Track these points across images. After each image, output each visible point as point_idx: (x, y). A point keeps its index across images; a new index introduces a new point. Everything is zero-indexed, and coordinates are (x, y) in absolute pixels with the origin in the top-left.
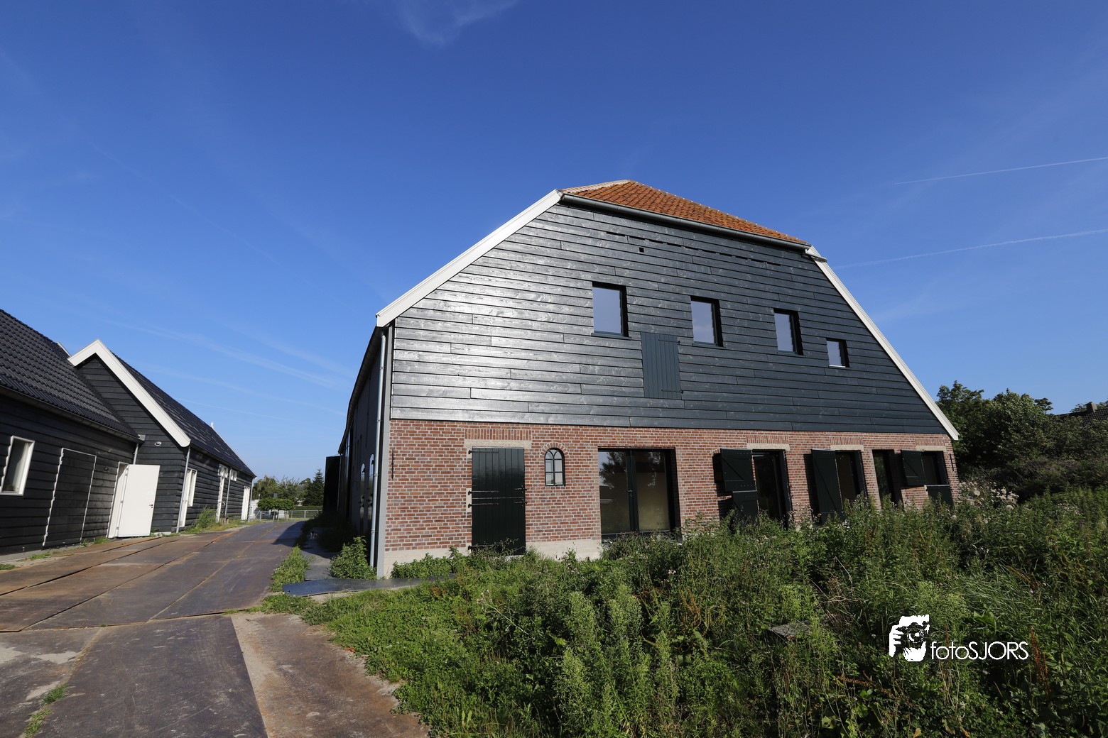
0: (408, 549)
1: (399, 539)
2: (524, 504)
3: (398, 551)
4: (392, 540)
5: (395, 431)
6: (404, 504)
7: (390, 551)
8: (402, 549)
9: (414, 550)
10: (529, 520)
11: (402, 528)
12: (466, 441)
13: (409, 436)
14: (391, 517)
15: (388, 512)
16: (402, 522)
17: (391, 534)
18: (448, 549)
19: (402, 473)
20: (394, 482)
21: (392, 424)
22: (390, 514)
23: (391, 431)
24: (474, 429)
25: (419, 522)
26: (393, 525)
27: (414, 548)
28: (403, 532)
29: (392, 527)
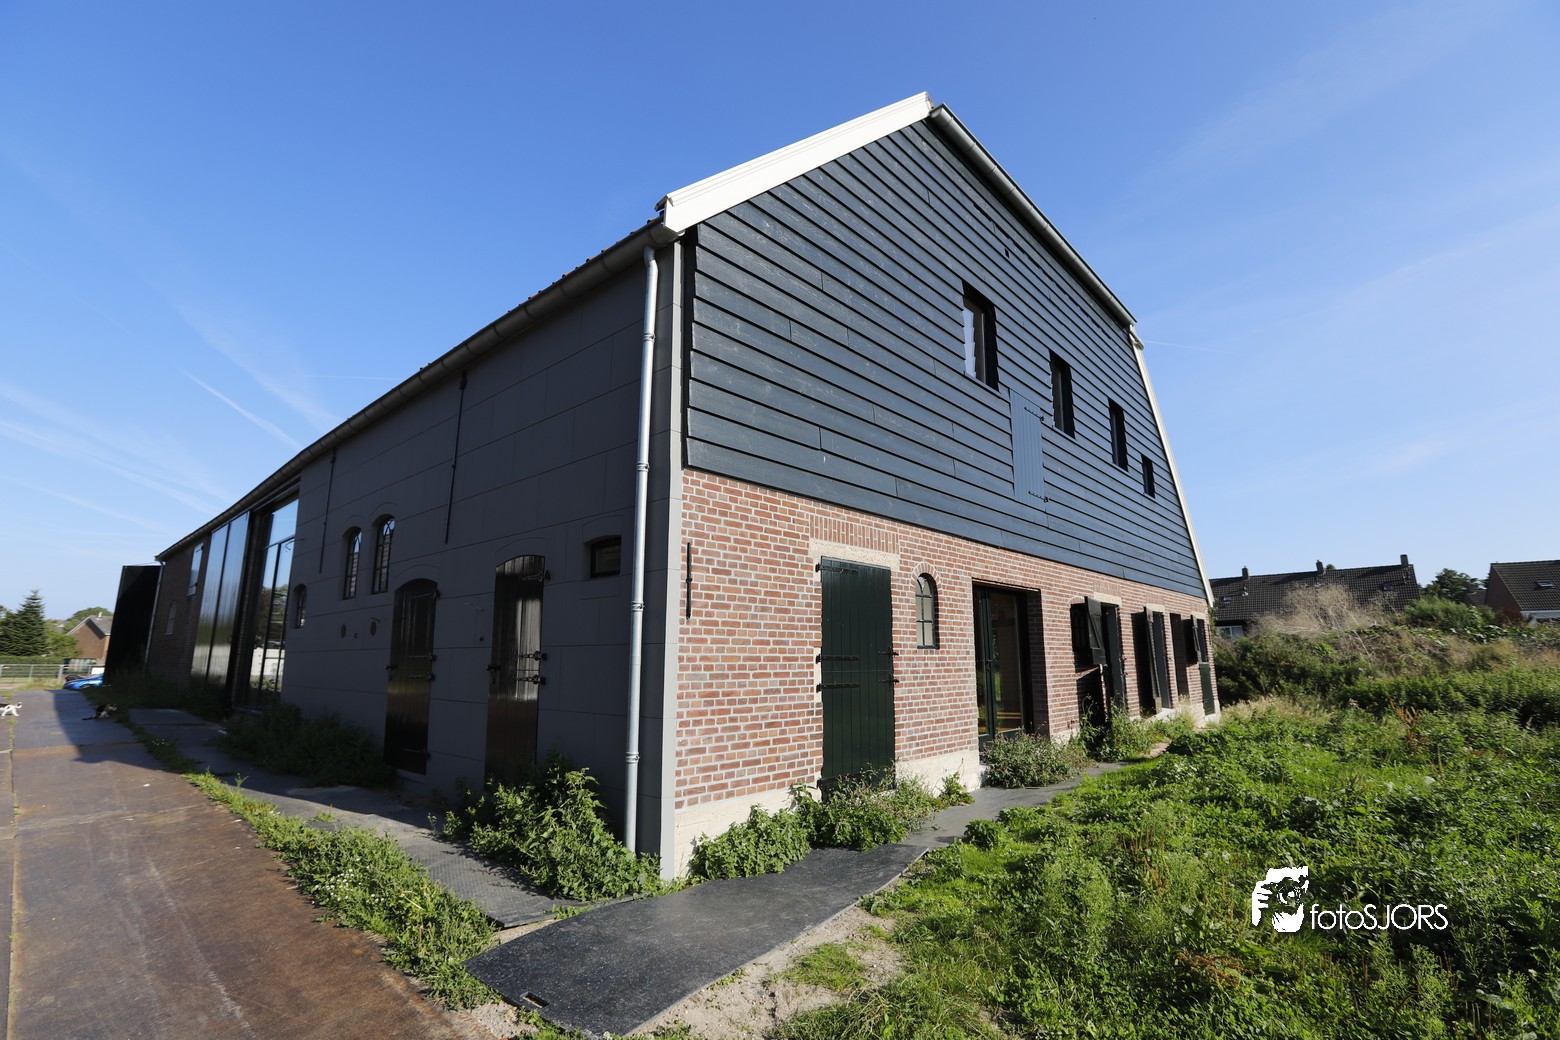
0: (719, 797)
1: (701, 775)
2: (891, 682)
3: (699, 806)
4: (688, 778)
5: (693, 499)
6: (711, 685)
7: (685, 807)
8: (706, 799)
9: (730, 800)
10: (901, 718)
11: (708, 746)
12: (812, 541)
13: (717, 516)
14: (685, 719)
15: (681, 705)
16: (707, 732)
18: (787, 789)
19: (706, 606)
20: (691, 627)
21: (686, 481)
22: (684, 710)
23: (684, 497)
24: (824, 517)
26: (689, 739)
27: (730, 795)
28: (710, 758)
29: (689, 747)
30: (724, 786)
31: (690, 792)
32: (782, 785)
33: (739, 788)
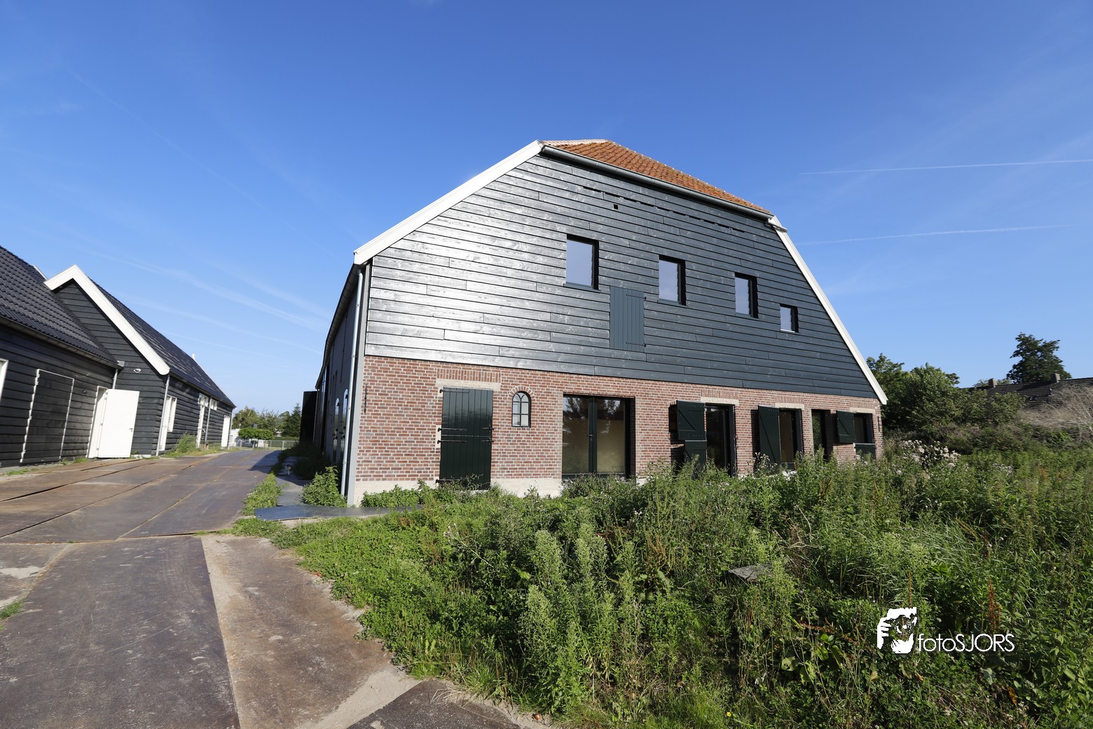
0: (378, 480)
1: (369, 471)
2: (491, 442)
3: (368, 482)
4: (363, 471)
5: (369, 367)
6: (376, 438)
7: (361, 481)
8: (373, 480)
9: (384, 482)
10: (494, 458)
11: (373, 460)
12: (437, 380)
13: (382, 373)
14: (362, 449)
15: (360, 444)
16: (372, 455)
17: (362, 465)
18: (416, 482)
19: (375, 408)
20: (366, 416)
21: (366, 361)
22: (362, 446)
23: (365, 367)
24: (446, 369)
25: (389, 455)
26: (364, 457)
27: (383, 479)
28: (374, 464)
29: (364, 459)
30: (382, 476)
31: (363, 476)
32: (414, 479)
33: (389, 477)
